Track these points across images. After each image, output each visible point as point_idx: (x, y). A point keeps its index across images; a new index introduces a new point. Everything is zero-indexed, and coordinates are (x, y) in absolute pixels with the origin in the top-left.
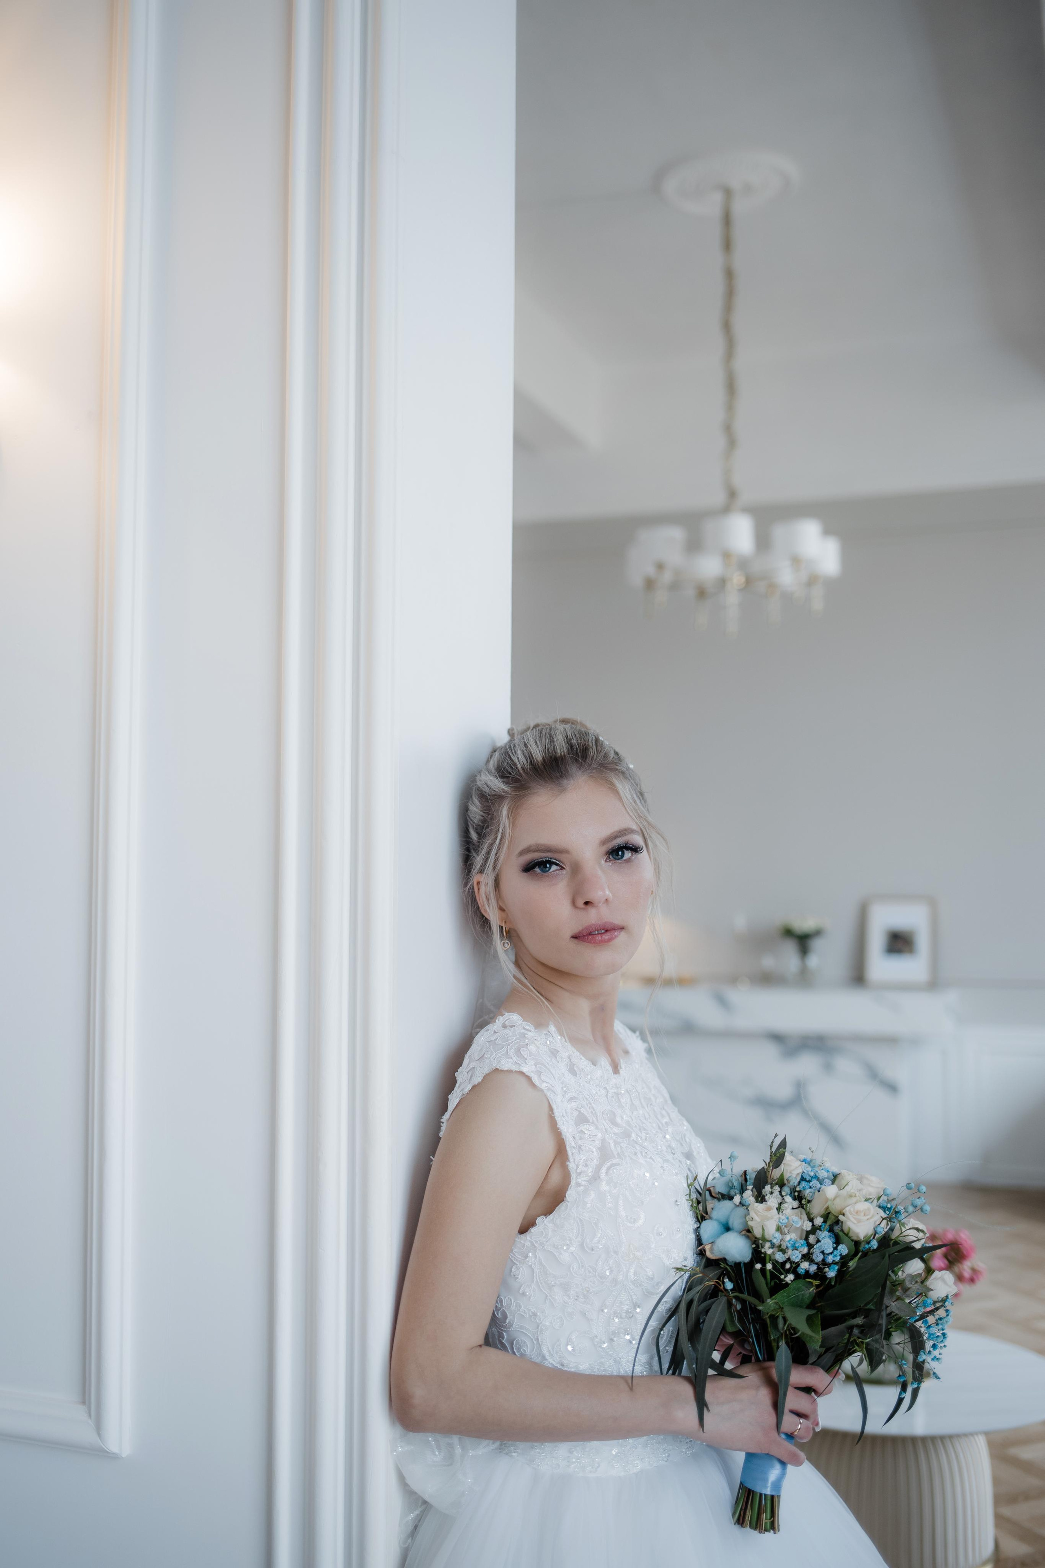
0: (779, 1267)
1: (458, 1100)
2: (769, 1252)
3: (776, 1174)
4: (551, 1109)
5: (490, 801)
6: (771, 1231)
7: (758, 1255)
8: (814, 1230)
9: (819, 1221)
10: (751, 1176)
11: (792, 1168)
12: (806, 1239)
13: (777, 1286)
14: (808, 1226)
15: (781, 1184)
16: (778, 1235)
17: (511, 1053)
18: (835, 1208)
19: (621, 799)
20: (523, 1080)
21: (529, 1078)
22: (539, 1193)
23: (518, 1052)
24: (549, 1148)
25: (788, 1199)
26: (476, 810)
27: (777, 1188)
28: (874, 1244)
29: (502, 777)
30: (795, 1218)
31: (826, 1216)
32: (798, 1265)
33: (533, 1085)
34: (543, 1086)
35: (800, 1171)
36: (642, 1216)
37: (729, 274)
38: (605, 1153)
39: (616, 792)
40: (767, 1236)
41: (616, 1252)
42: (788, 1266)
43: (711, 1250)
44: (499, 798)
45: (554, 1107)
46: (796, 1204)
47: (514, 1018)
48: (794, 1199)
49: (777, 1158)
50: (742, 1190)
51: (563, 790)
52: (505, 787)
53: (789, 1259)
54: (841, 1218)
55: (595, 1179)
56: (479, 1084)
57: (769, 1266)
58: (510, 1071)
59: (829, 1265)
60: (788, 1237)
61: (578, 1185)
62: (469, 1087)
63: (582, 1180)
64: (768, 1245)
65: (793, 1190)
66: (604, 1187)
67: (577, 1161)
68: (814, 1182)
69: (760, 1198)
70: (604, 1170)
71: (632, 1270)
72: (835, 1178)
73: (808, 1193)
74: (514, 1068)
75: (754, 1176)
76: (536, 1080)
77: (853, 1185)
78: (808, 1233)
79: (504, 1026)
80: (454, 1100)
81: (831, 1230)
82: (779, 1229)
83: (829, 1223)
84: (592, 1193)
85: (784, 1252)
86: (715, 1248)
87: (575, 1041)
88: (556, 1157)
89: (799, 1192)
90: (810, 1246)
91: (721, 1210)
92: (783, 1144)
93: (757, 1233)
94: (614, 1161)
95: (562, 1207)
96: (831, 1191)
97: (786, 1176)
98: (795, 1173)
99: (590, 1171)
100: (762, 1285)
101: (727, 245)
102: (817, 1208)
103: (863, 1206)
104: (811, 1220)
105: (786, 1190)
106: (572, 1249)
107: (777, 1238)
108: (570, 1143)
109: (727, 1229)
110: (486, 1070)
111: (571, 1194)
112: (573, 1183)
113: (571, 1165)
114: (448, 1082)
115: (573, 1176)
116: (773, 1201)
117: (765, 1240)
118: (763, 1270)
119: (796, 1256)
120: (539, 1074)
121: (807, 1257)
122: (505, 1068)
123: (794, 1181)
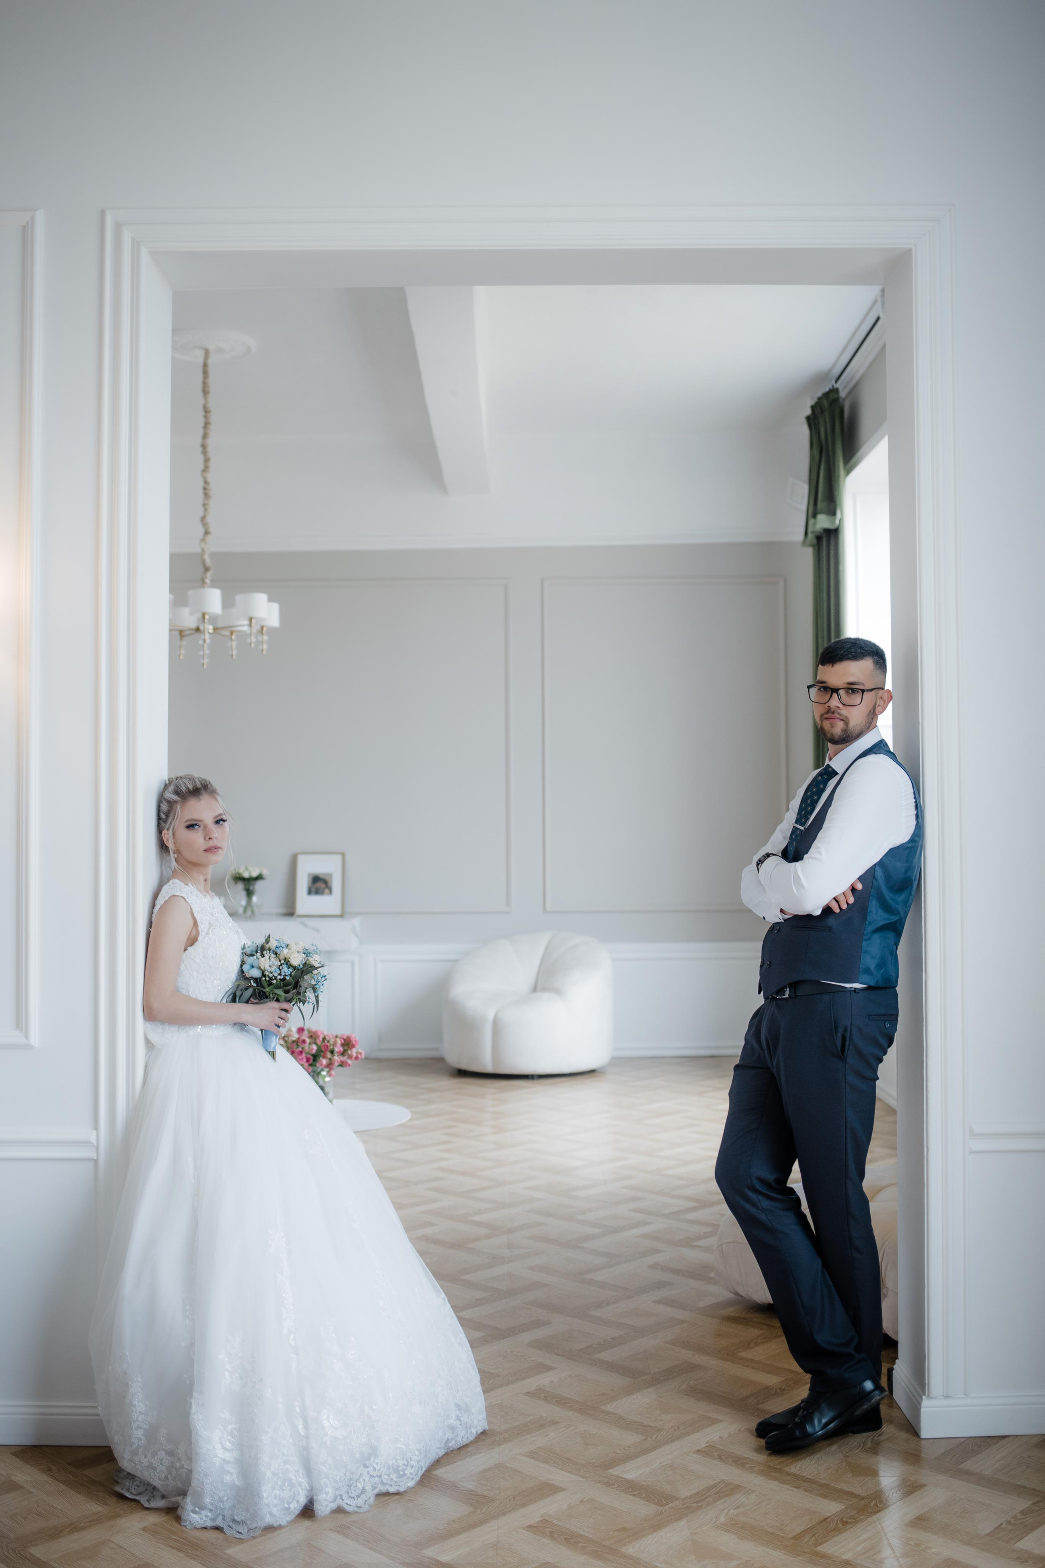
0: (271, 978)
1: (159, 907)
2: (267, 974)
3: (268, 946)
4: (191, 909)
5: (171, 803)
6: (267, 967)
7: (264, 975)
8: (281, 965)
9: (283, 962)
10: (260, 946)
11: (273, 944)
12: (279, 968)
13: (270, 984)
14: (279, 963)
15: (269, 950)
16: (270, 968)
17: (178, 890)
18: (287, 957)
19: (218, 803)
20: (182, 899)
21: (184, 898)
22: (188, 939)
23: (180, 890)
24: (191, 922)
25: (272, 955)
26: (165, 807)
27: (268, 951)
28: (302, 966)
29: (177, 795)
30: (275, 962)
31: (285, 960)
32: (277, 977)
33: (186, 901)
34: (189, 902)
35: (275, 945)
36: (224, 945)
37: (206, 411)
38: (210, 925)
39: (217, 800)
40: (266, 969)
41: (215, 958)
42: (273, 978)
43: (248, 975)
44: (176, 802)
45: (193, 909)
46: (275, 956)
47: (177, 881)
48: (274, 954)
49: (267, 941)
50: (257, 952)
51: (200, 800)
52: (179, 799)
53: (274, 976)
54: (289, 960)
55: (208, 933)
56: (167, 900)
57: (267, 979)
58: (178, 896)
59: (287, 976)
60: (273, 969)
61: (202, 935)
62: (164, 902)
63: (204, 933)
64: (266, 971)
65: (274, 951)
66: (211, 936)
67: (201, 927)
68: (281, 948)
69: (263, 956)
70: (210, 930)
71: (221, 964)
72: (287, 946)
73: (278, 952)
74: (180, 895)
75: (260, 947)
76: (187, 900)
77: (294, 947)
78: (279, 966)
79: (173, 883)
80: (156, 910)
81: (287, 964)
82: (270, 966)
83: (286, 962)
84: (207, 938)
85: (272, 973)
86: (249, 974)
87: (198, 889)
88: (193, 927)
89: (276, 952)
90: (280, 970)
91: (250, 960)
92: (269, 936)
93: (263, 968)
94: (214, 927)
95: (197, 943)
96: (285, 951)
97: (271, 947)
98: (274, 946)
99: (206, 930)
100: (265, 984)
101: (205, 392)
102: (282, 957)
103: (296, 955)
104: (280, 961)
105: (271, 951)
106: (200, 957)
107: (269, 969)
108: (199, 921)
109: (253, 967)
110: (170, 896)
111: (200, 938)
112: (200, 934)
113: (199, 928)
114: (153, 905)
115: (200, 932)
116: (267, 957)
117: (265, 970)
118: (266, 980)
119: (276, 975)
120: (188, 897)
121: (280, 974)
122: (177, 894)
123: (274, 949)
